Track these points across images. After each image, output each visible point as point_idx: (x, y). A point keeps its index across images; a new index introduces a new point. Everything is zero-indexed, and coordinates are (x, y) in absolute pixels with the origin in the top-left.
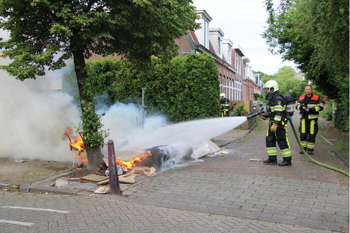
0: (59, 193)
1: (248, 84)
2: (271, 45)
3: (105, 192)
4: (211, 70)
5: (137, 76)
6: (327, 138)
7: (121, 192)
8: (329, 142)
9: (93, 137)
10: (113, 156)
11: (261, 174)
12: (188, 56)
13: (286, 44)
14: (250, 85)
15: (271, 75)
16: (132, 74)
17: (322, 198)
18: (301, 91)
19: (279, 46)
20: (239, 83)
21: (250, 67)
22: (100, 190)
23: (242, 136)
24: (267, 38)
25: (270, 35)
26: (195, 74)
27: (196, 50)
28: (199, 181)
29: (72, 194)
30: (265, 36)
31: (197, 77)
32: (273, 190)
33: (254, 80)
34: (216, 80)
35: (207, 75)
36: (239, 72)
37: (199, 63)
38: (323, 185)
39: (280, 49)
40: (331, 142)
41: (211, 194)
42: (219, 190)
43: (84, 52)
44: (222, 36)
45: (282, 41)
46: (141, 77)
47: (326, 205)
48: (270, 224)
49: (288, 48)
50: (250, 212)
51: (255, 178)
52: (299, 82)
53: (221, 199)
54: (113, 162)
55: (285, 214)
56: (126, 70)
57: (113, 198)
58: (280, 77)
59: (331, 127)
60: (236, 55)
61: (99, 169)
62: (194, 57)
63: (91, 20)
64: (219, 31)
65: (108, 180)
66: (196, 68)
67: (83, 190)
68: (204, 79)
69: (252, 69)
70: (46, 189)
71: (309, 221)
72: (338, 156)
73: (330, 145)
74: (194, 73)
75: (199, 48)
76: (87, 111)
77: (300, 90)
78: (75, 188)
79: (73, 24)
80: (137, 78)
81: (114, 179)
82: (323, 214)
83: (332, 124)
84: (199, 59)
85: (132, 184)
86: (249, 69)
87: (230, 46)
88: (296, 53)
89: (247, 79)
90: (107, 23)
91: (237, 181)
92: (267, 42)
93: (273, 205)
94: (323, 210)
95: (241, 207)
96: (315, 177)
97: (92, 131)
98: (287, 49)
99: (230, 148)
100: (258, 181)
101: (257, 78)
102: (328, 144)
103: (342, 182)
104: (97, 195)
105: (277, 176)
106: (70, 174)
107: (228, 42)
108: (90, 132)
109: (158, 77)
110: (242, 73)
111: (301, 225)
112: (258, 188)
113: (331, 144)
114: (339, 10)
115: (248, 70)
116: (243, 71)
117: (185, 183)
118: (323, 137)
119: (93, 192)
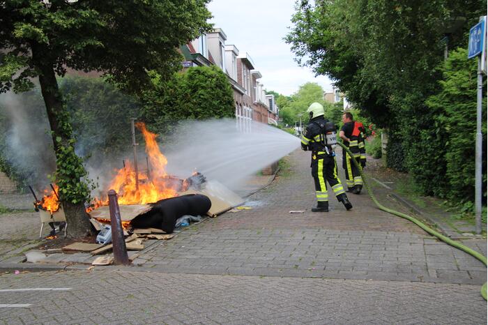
0: (37, 270)
1: (259, 110)
2: (299, 54)
3: (108, 263)
4: (224, 91)
5: (116, 100)
6: (380, 181)
7: (131, 261)
8: (385, 186)
9: (76, 189)
10: (117, 212)
11: (311, 228)
12: (190, 71)
13: (318, 52)
14: (263, 112)
15: (289, 96)
16: (108, 98)
17: (393, 249)
18: (333, 119)
19: (309, 54)
20: (248, 108)
21: (262, 86)
22: (99, 260)
23: (266, 183)
24: (292, 43)
25: (296, 39)
26: (202, 97)
27: (193, 61)
28: (231, 241)
29: (59, 269)
30: (289, 40)
31: (205, 100)
32: (331, 244)
33: (267, 104)
34: (231, 105)
35: (218, 98)
36: (247, 93)
37: (206, 81)
38: (391, 235)
39: (310, 59)
40: (388, 185)
41: (253, 255)
42: (261, 249)
43: (55, 67)
44: (224, 39)
45: (313, 48)
46: (121, 101)
47: (399, 256)
48: (340, 281)
49: (320, 57)
50: (310, 270)
51: (304, 232)
52: (330, 106)
53: (268, 259)
54: (118, 220)
55: (353, 269)
56: (98, 92)
57: (122, 269)
58: (303, 99)
59: (383, 167)
60: (243, 67)
61: (85, 235)
62: (199, 72)
63: (72, 21)
64: (220, 33)
65: (111, 246)
66: (203, 88)
67: (74, 263)
68: (216, 103)
69: (264, 88)
70: (16, 267)
71: (383, 274)
72: (401, 201)
73: (387, 189)
74: (200, 94)
75: (197, 59)
76: (66, 152)
77: (332, 117)
78: (60, 262)
79: (47, 25)
80: (115, 103)
81: (121, 244)
82: (398, 265)
83: (383, 162)
84: (206, 75)
85: (140, 250)
86: (260, 87)
87: (235, 54)
88: (333, 64)
89: (258, 104)
90: (94, 25)
91: (281, 237)
92: (292, 48)
93: (337, 261)
94: (397, 262)
95: (297, 266)
96: (378, 227)
97: (74, 181)
98: (320, 60)
99: (256, 200)
100: (310, 236)
101: (270, 101)
102: (384, 187)
103: (411, 231)
104: (98, 268)
105: (332, 228)
106: (43, 245)
107: (232, 48)
108: (71, 183)
109: (148, 101)
110: (251, 95)
111: (375, 279)
112: (311, 244)
113: (389, 188)
114: (395, 8)
115: (258, 89)
116: (253, 91)
117: (213, 245)
118: (376, 180)
119: (90, 264)
